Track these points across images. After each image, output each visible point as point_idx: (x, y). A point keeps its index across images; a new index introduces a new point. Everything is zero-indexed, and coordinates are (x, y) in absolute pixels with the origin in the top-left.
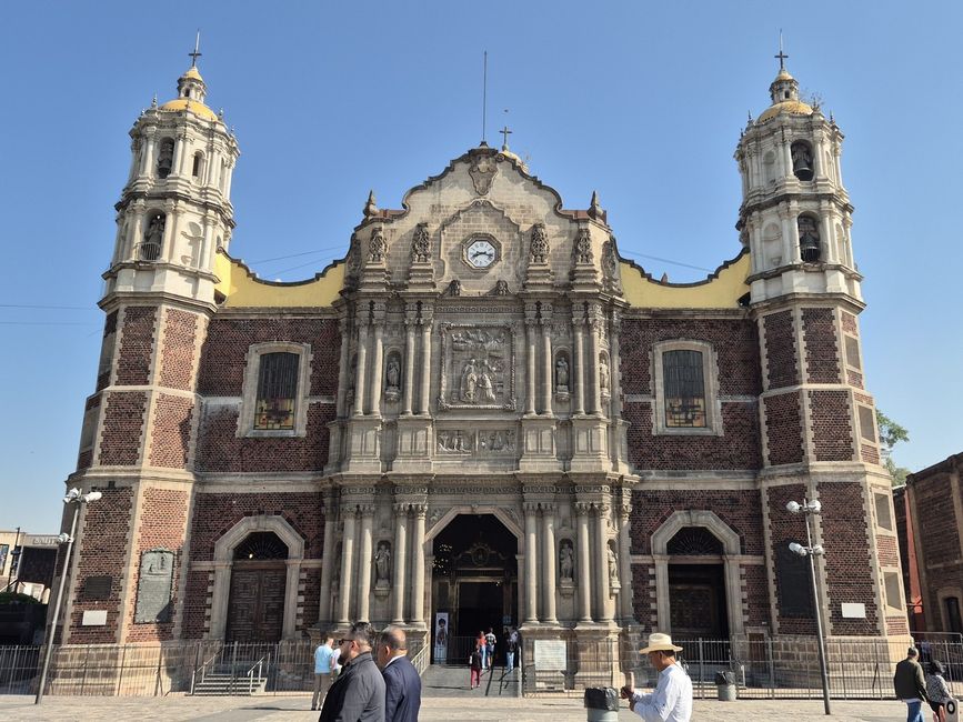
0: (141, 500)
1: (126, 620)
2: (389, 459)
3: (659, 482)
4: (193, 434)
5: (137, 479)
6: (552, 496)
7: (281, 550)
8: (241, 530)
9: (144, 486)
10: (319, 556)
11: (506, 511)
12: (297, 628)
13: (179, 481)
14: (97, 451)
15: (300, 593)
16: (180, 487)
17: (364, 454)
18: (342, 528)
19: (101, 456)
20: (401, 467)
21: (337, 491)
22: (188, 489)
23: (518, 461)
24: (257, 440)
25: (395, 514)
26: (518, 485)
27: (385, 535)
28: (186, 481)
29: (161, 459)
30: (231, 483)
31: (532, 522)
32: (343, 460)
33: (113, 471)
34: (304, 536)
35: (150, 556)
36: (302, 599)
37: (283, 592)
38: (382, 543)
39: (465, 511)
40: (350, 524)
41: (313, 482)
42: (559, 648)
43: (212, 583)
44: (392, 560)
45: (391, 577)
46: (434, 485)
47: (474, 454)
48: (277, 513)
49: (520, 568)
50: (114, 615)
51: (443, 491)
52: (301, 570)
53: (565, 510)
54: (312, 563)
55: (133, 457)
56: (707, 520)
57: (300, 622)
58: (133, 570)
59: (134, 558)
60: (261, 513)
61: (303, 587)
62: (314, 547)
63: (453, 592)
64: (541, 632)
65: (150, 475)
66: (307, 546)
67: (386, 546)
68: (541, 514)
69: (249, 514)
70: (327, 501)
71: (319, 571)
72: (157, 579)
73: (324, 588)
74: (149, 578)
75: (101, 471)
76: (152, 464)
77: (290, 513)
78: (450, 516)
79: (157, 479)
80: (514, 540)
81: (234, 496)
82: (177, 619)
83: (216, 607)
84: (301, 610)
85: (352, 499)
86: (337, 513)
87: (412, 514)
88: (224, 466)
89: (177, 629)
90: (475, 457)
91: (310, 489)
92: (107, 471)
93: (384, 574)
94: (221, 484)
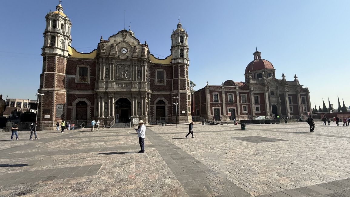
0: (55, 95)
1: (54, 117)
2: (107, 88)
3: (156, 93)
4: (66, 82)
5: (54, 91)
6: (137, 95)
7: (86, 104)
8: (78, 100)
9: (55, 92)
10: (94, 105)
11: (129, 97)
12: (90, 117)
13: (63, 91)
14: (44, 85)
15: (90, 112)
16: (64, 92)
17: (102, 87)
18: (98, 100)
19: (45, 86)
20: (109, 90)
21: (97, 94)
22: (66, 93)
23: (131, 89)
24: (80, 84)
25: (108, 98)
26: (131, 93)
27: (107, 102)
28: (65, 91)
29: (59, 87)
30: (75, 92)
31: (133, 99)
32: (98, 88)
33: (48, 89)
34: (90, 102)
35: (58, 105)
36: (91, 112)
37: (87, 111)
38: (106, 103)
39: (121, 97)
40: (99, 100)
41: (92, 92)
42: (137, 119)
43: (72, 110)
44: (108, 106)
45: (108, 109)
46: (115, 93)
47: (123, 87)
48: (85, 97)
49: (131, 107)
50: (51, 116)
51: (117, 94)
52: (90, 108)
53: (139, 97)
54: (92, 106)
55: (53, 86)
56: (163, 99)
57: (91, 116)
58: (55, 108)
59: (55, 106)
60: (81, 97)
61: (91, 111)
62: (93, 104)
63: (120, 111)
64: (135, 117)
65: (56, 90)
66: (91, 103)
67: (107, 103)
68: (135, 98)
69: (79, 98)
70: (95, 95)
71: (94, 108)
72: (60, 109)
73: (95, 111)
74: (59, 109)
75: (45, 89)
76: (57, 88)
77: (87, 97)
78: (119, 98)
79: (58, 91)
80: (130, 102)
81: (75, 94)
82: (65, 116)
83: (73, 114)
84: (91, 114)
85: (100, 95)
86: (97, 98)
87: (111, 98)
88: (73, 89)
89: (65, 118)
90: (123, 88)
91: (91, 93)
92: (46, 89)
93: (106, 108)
94: (72, 92)
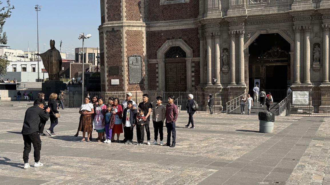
0: (125, 35)
1: (126, 83)
2: (225, 10)
4: (142, 5)
5: (122, 26)
6: (309, 22)
7: (183, 54)
8: (166, 46)
9: (125, 29)
10: (199, 56)
11: (284, 31)
12: (193, 86)
13: (139, 26)
14: (106, 16)
15: (192, 72)
16: (140, 29)
17: (215, 9)
18: (206, 44)
19: (108, 18)
20: (231, 13)
21: (203, 26)
22: (144, 29)
23: (291, 5)
24: (169, 6)
25: (229, 36)
26: (291, 18)
27: (226, 46)
28: (141, 26)
29: (130, 17)
30: (160, 26)
31: (298, 36)
32: (205, 12)
33: (113, 24)
34: (192, 48)
35: (132, 58)
36: (193, 74)
37: (186, 71)
38: (224, 49)
39: (263, 32)
40: (209, 41)
41: (194, 23)
42: (305, 95)
43: (157, 68)
44: (229, 56)
45: (229, 64)
46: (248, 21)
47: (268, 3)
48: (180, 38)
49: (292, 58)
50: (121, 81)
51: (252, 23)
52: (193, 62)
53: (316, 28)
54: (196, 59)
55: (119, 17)
57: (194, 83)
58: (126, 64)
59: (126, 59)
60: (173, 38)
61: (193, 69)
62: (196, 52)
63: (263, 70)
64: (302, 87)
65: (126, 25)
66: (194, 52)
67: (226, 51)
68: (303, 31)
69: (169, 39)
70: (200, 31)
71: (199, 62)
72: (135, 67)
73: (201, 69)
74: (133, 67)
75: (108, 24)
76: (127, 20)
77: (185, 37)
78: (256, 35)
79: (129, 26)
80: (289, 45)
81: (162, 31)
82: (146, 82)
83: (160, 77)
84: (193, 79)
85: (210, 30)
86: (205, 38)
87: (237, 36)
88: (156, 18)
89: (146, 86)
90: (269, 5)
91: (193, 26)
92: (111, 24)
93: (226, 63)
94: (156, 27)
